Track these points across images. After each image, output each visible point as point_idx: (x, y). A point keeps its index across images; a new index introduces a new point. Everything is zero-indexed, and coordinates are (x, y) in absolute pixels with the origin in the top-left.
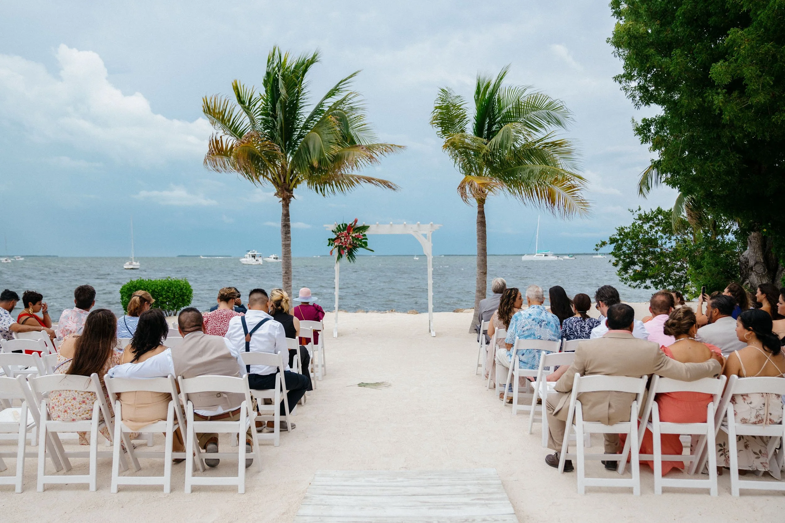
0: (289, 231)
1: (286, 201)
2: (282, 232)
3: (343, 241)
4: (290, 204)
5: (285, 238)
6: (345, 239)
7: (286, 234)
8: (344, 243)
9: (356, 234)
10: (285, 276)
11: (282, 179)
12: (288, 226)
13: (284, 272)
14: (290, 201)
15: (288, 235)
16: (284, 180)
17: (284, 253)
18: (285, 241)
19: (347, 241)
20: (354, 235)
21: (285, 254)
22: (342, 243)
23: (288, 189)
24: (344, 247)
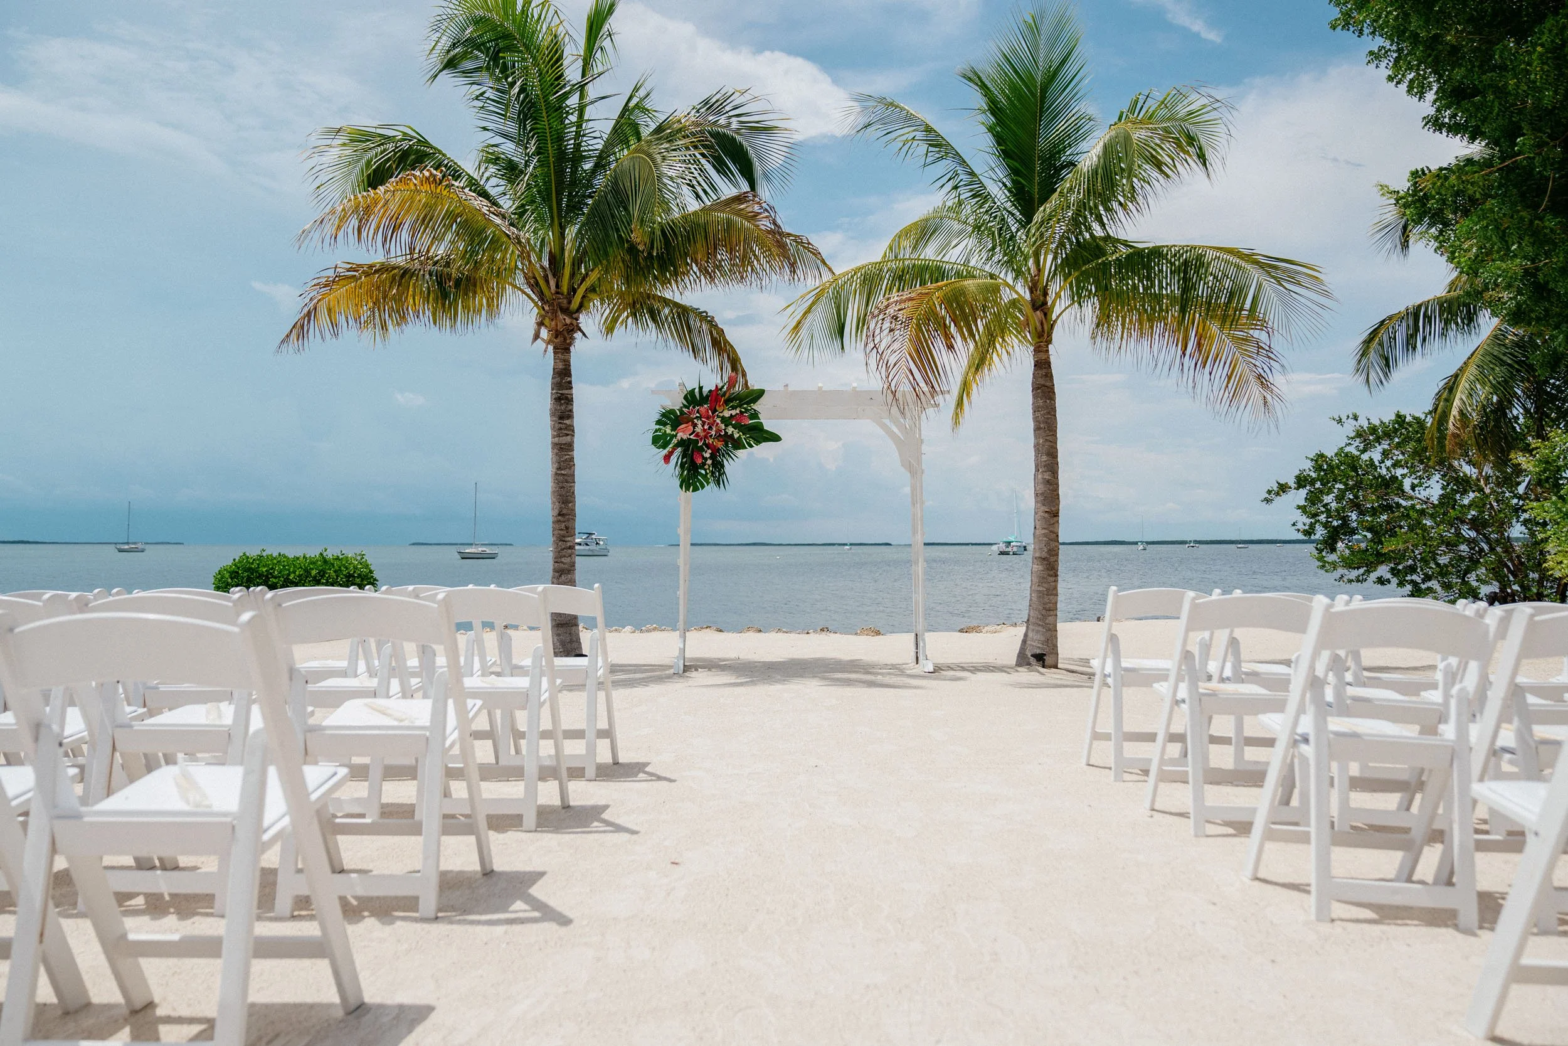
0: (571, 411)
1: (563, 341)
2: (553, 414)
3: (699, 429)
4: (572, 348)
5: (560, 429)
6: (704, 423)
7: (561, 418)
8: (702, 434)
9: (734, 412)
10: (559, 521)
11: (552, 283)
12: (567, 398)
13: (556, 512)
14: (573, 339)
15: (567, 422)
16: (557, 286)
17: (556, 466)
18: (558, 436)
19: (710, 428)
20: (727, 414)
21: (559, 469)
22: (697, 435)
23: (568, 309)
24: (700, 444)
